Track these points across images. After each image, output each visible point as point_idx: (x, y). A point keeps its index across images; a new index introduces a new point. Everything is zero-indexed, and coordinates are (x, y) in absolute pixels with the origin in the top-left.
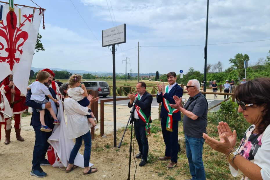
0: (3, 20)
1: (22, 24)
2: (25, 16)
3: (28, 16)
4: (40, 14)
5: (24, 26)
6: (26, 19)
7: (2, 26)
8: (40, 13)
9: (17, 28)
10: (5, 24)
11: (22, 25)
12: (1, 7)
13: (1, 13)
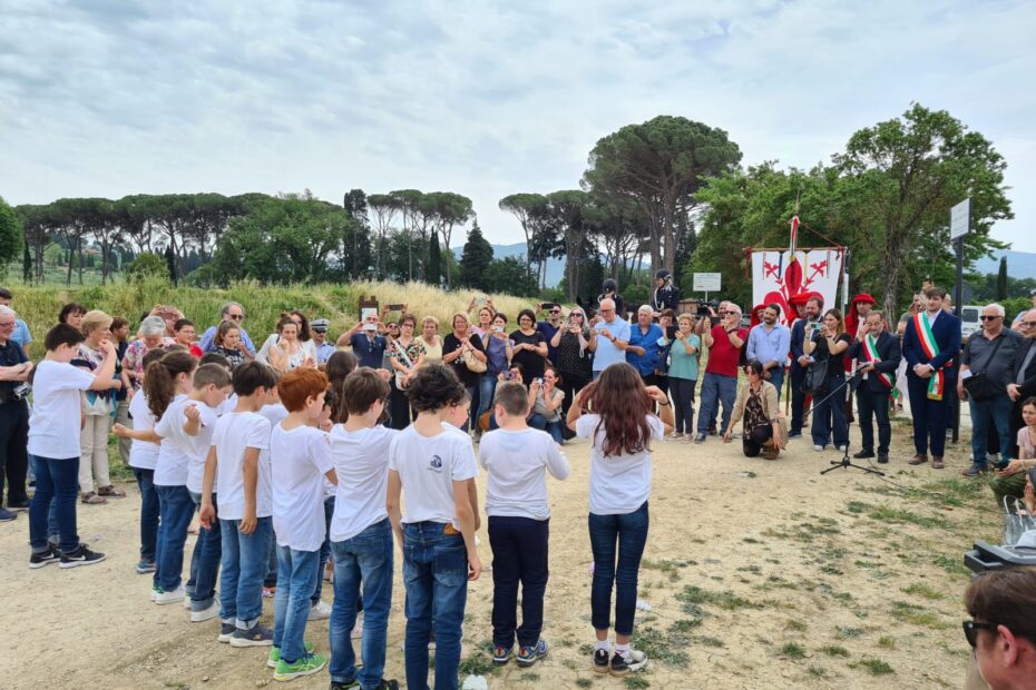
0: (782, 278)
1: (809, 279)
2: (814, 266)
3: (818, 265)
4: (837, 260)
5: (812, 283)
6: (815, 270)
7: (780, 287)
8: (838, 257)
9: (802, 287)
10: (784, 283)
11: (809, 281)
12: (781, 257)
13: (780, 267)
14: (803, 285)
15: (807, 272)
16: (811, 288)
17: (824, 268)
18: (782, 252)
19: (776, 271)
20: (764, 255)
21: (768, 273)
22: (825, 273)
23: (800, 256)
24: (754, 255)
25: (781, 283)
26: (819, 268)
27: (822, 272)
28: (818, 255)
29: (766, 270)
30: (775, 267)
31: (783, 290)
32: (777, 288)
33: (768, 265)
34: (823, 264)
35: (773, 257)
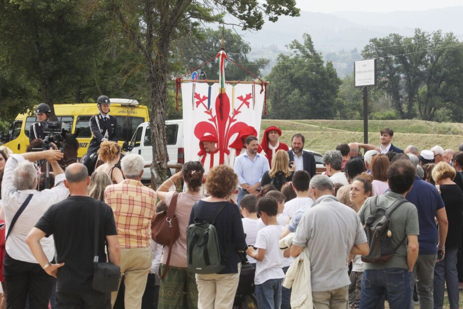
0: (211, 109)
1: (236, 110)
2: (241, 98)
3: (244, 97)
4: (261, 93)
5: (239, 114)
6: (242, 102)
7: (211, 118)
8: (261, 91)
9: (230, 117)
10: (214, 113)
11: (236, 112)
12: (210, 89)
13: (209, 98)
14: (231, 115)
15: (235, 104)
16: (239, 118)
17: (250, 101)
18: (211, 84)
19: (206, 102)
20: (194, 86)
21: (198, 103)
22: (251, 105)
23: (228, 89)
24: (184, 86)
25: (210, 113)
26: (245, 100)
27: (248, 104)
28: (243, 89)
29: (196, 100)
30: (204, 98)
31: (213, 120)
32: (206, 118)
33: (197, 96)
34: (249, 97)
35: (202, 88)
